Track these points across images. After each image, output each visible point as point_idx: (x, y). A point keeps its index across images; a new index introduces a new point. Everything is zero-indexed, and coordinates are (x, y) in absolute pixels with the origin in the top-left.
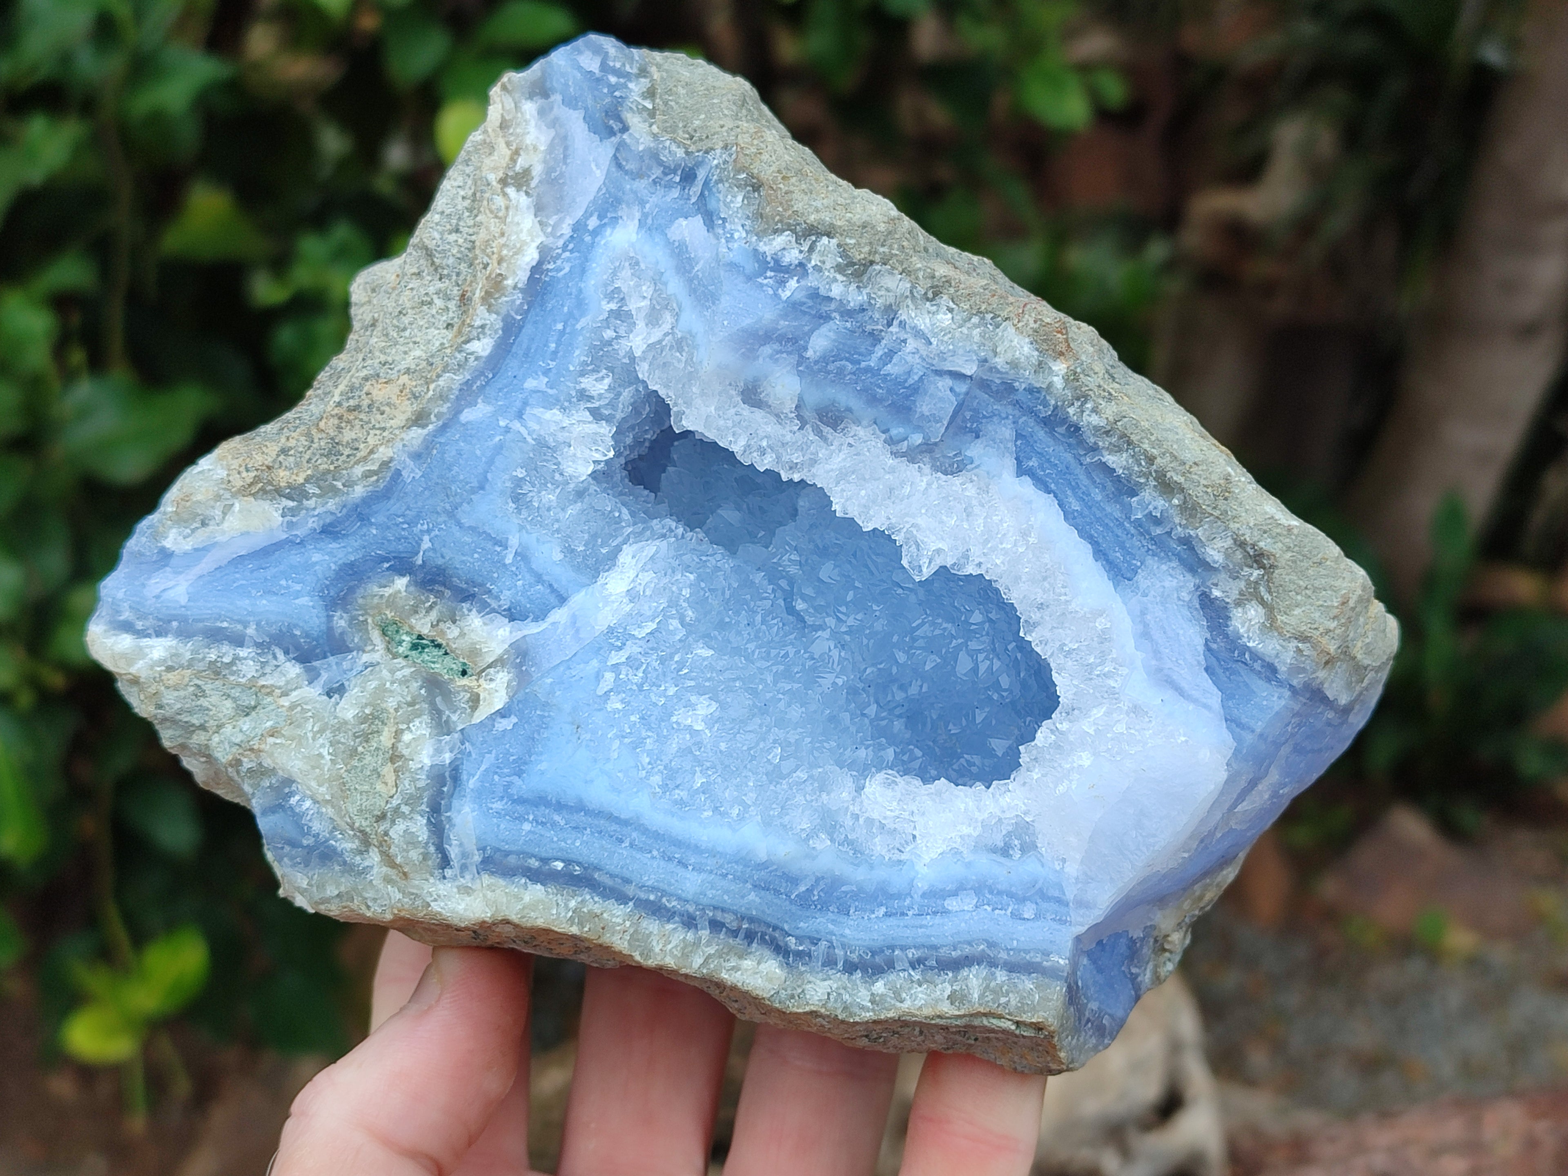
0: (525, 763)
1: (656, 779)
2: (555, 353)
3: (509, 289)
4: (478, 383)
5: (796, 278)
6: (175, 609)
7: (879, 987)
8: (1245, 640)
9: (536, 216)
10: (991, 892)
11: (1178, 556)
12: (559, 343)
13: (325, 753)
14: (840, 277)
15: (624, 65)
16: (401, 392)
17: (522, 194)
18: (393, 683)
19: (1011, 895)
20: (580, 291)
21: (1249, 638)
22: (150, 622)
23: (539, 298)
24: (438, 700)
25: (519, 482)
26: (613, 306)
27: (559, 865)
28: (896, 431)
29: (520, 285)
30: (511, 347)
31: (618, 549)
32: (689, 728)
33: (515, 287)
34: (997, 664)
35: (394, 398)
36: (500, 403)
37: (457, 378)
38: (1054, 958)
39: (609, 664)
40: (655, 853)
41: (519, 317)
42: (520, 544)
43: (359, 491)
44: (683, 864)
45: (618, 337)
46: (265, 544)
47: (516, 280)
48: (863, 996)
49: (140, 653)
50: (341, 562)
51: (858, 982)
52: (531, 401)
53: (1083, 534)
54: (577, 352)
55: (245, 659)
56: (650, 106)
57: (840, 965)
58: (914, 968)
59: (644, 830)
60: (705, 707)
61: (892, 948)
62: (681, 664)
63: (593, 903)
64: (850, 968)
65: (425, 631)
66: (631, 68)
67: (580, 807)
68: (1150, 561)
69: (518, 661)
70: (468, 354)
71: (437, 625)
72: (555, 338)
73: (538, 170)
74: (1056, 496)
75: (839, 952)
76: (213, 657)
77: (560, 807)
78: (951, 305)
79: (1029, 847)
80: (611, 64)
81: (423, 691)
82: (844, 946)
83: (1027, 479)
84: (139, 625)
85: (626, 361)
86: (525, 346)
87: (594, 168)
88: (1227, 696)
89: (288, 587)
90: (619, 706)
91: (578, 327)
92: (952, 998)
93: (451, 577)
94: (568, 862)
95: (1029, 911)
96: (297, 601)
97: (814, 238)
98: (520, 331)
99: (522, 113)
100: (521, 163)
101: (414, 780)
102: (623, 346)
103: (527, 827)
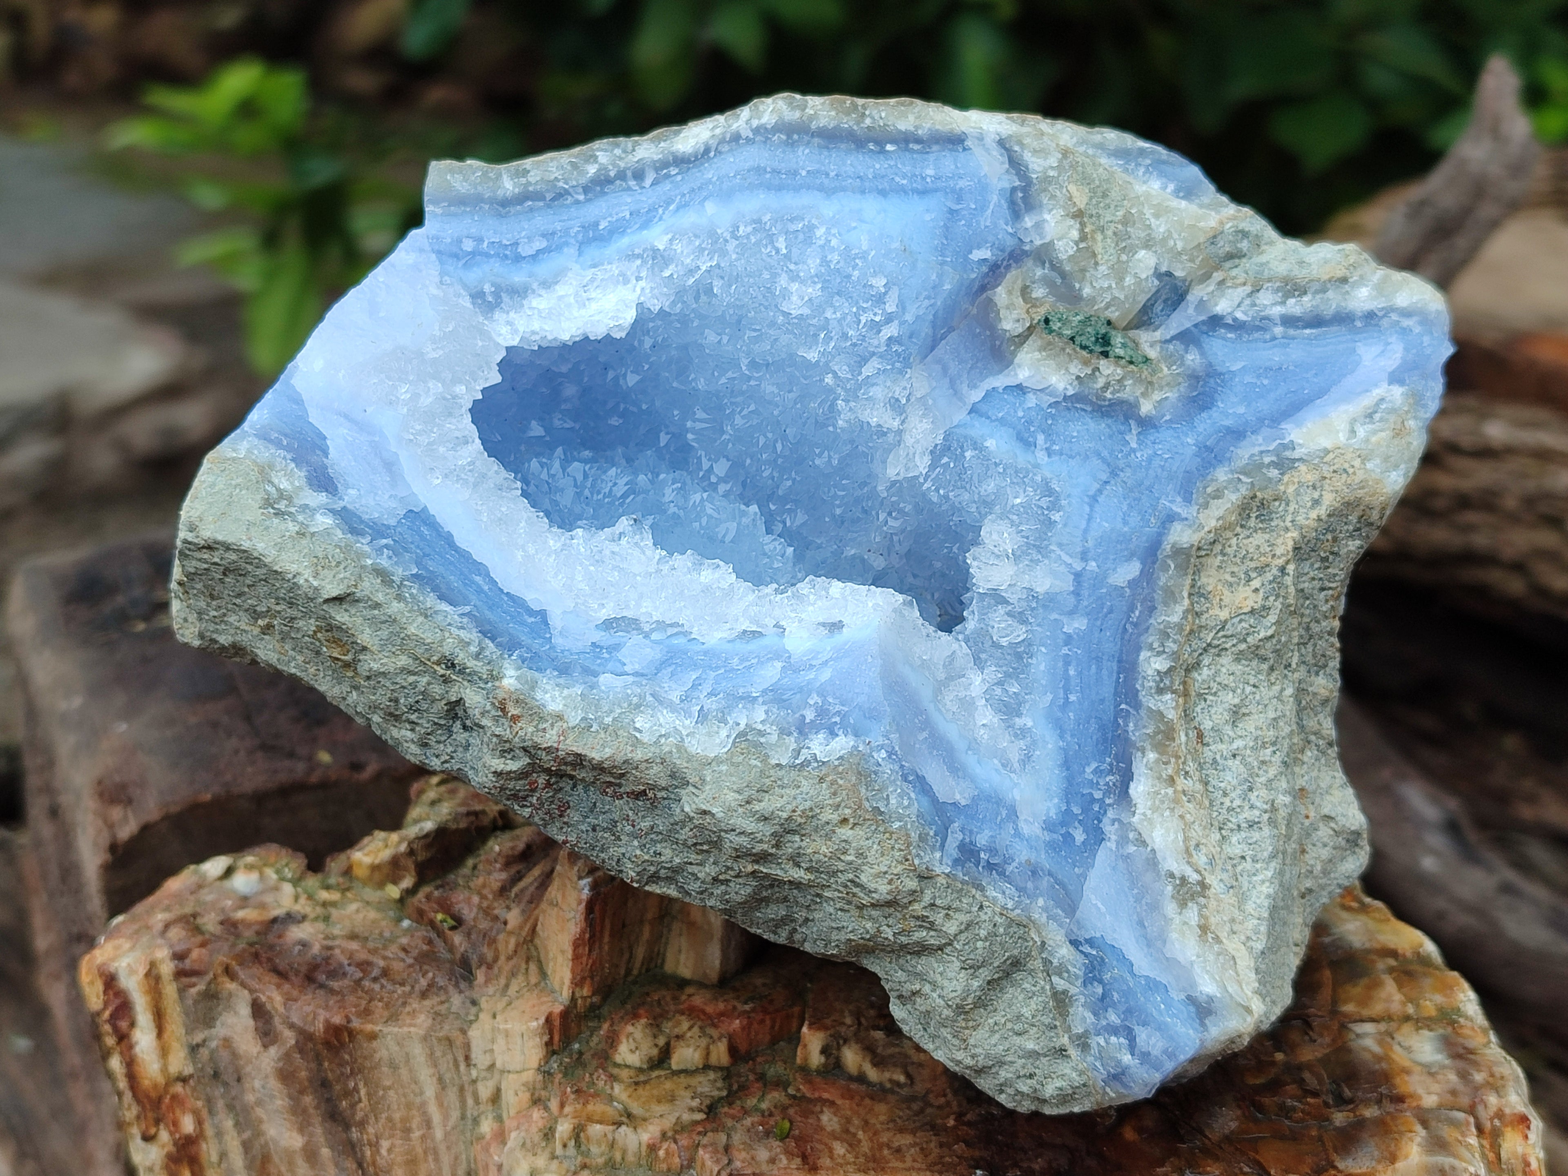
0: (949, 219)
1: (820, 232)
2: (1067, 664)
3: (1149, 747)
4: (1137, 613)
5: (808, 721)
6: (1365, 338)
7: (592, 170)
8: (289, 456)
9: (1153, 850)
10: (506, 256)
11: (362, 521)
12: (1067, 678)
13: (1153, 220)
14: (760, 727)
15: (1107, 1043)
16: (1221, 600)
17: (1177, 874)
18: (1110, 287)
19: (487, 255)
20: (1062, 737)
21: (285, 458)
22: (1385, 322)
23: (1110, 735)
24: (1059, 281)
25: (1054, 506)
26: (1019, 722)
27: (889, 147)
28: (680, 641)
29: (1139, 754)
30: (1119, 667)
31: (932, 467)
32: (803, 282)
33: (1143, 751)
34: (544, 476)
35: (1226, 592)
36: (1104, 590)
37: (1163, 618)
38: (439, 211)
39: (896, 322)
40: (804, 173)
41: (1123, 706)
42: (1033, 452)
43: (1222, 475)
44: (776, 172)
45: (1000, 683)
46: (1300, 414)
47: (1145, 760)
48: (603, 158)
49: (1380, 289)
50: (1215, 409)
51: (611, 167)
52: (1072, 600)
53: (465, 556)
54: (1042, 667)
55: (1273, 304)
56: (1055, 979)
57: (629, 174)
58: (565, 189)
59: (821, 189)
60: (795, 306)
61: (588, 200)
62: (828, 338)
63: (848, 123)
64: (621, 175)
65: (1103, 363)
66: (1098, 1044)
67: (883, 193)
68: (393, 522)
69: (998, 343)
70: (1164, 652)
71: (1094, 371)
72: (1073, 683)
73: (1170, 908)
74: (501, 590)
75: (632, 183)
76: (1305, 299)
77: (902, 191)
78: (638, 735)
79: (477, 296)
80: (1122, 1040)
81: (1077, 286)
82: (629, 189)
83: (535, 607)
84: (1394, 317)
85: (983, 656)
86: (1105, 672)
87: (1100, 905)
88: (303, 417)
89: (1259, 377)
90: (873, 281)
91: (1049, 697)
92: (526, 172)
93: (1093, 411)
94: (883, 151)
95: (468, 245)
96: (1243, 364)
97: (797, 762)
98: (1116, 689)
99: (1215, 979)
100: (1192, 914)
101: (1053, 197)
102: (992, 673)
103: (930, 172)
